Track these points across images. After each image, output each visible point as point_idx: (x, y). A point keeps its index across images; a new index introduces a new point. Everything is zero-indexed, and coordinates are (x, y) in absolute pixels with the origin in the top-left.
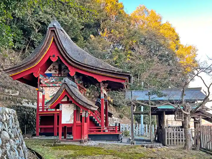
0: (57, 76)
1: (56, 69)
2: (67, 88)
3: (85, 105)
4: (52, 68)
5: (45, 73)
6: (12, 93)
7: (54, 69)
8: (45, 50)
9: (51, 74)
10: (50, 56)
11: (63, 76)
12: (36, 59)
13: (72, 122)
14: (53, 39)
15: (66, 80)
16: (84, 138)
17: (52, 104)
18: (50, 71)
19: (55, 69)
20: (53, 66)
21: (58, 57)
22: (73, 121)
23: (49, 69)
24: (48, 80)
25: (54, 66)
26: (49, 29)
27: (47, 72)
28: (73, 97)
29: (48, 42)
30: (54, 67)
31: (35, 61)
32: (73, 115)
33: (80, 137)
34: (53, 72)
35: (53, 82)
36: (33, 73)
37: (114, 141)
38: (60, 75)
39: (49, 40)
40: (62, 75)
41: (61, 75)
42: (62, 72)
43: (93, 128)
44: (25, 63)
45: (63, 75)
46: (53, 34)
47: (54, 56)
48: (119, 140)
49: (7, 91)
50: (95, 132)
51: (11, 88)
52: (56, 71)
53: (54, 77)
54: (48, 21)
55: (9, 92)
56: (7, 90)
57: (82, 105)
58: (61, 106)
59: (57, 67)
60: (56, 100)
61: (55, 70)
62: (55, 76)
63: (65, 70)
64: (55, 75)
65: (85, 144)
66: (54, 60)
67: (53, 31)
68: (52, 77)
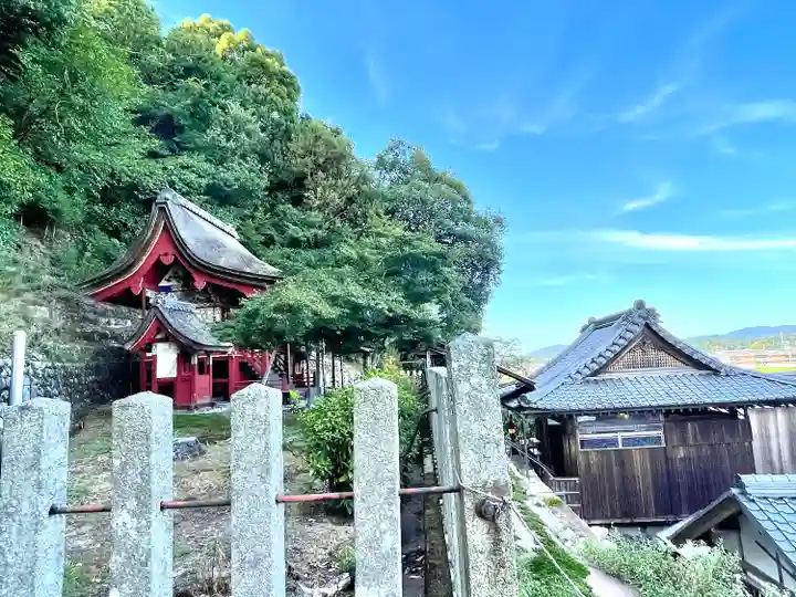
0: (181, 289)
3: (190, 344)
4: (172, 276)
5: (161, 285)
7: (175, 278)
8: (149, 243)
9: (171, 286)
10: (160, 255)
12: (134, 262)
13: (174, 374)
14: (163, 222)
17: (134, 344)
18: (169, 281)
19: (178, 277)
20: (173, 272)
21: (174, 255)
22: (176, 373)
23: (167, 278)
26: (156, 206)
27: (163, 283)
28: (169, 330)
29: (153, 230)
30: (176, 273)
31: (131, 266)
32: (176, 361)
34: (173, 283)
36: (130, 288)
44: (113, 271)
46: (163, 215)
47: (166, 254)
52: (178, 282)
53: (176, 292)
56: (103, 319)
57: (185, 343)
58: (153, 347)
59: (181, 273)
60: (140, 338)
62: (177, 290)
64: (177, 288)
65: (196, 412)
66: (167, 261)
67: (162, 210)
68: (173, 292)
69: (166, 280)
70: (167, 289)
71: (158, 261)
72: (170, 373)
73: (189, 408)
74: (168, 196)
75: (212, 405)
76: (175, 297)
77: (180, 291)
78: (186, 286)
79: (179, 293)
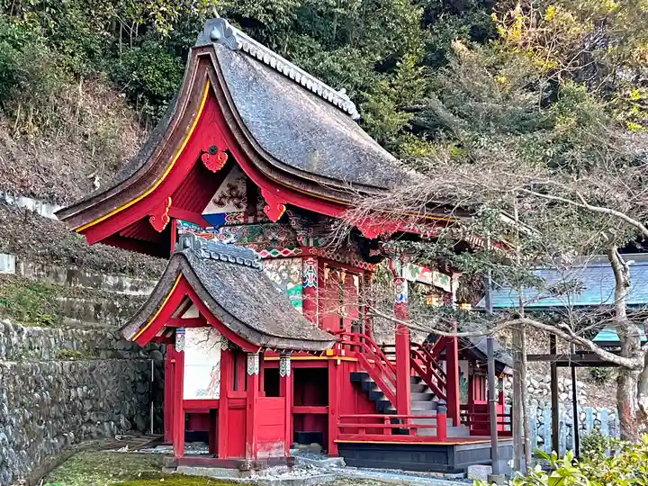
0: (242, 220)
1: (240, 198)
3: (244, 332)
4: (227, 194)
5: (205, 212)
6: (132, 288)
7: (232, 197)
8: (180, 131)
9: (223, 215)
10: (202, 153)
11: (262, 222)
12: (155, 168)
13: (214, 394)
14: (208, 87)
15: (188, 243)
17: (141, 328)
18: (220, 204)
19: (237, 197)
20: (229, 185)
21: (228, 152)
22: (218, 390)
23: (218, 199)
25: (234, 184)
26: (194, 54)
27: (211, 209)
28: (206, 303)
29: (190, 102)
30: (232, 188)
31: (151, 174)
33: (241, 451)
34: (229, 208)
36: (148, 217)
37: (433, 474)
38: (251, 220)
39: (195, 92)
40: (259, 219)
41: (255, 219)
42: (259, 207)
43: (358, 420)
44: (119, 184)
45: (261, 216)
46: (207, 72)
47: (213, 151)
48: (451, 470)
49: (111, 280)
50: (363, 433)
51: (132, 271)
52: (238, 206)
53: (234, 225)
54: (268, 11)
55: (120, 286)
56: (110, 278)
57: (236, 331)
58: (179, 336)
59: (242, 189)
60: (153, 315)
61: (236, 201)
62: (235, 222)
64: (235, 219)
65: (254, 476)
66: (216, 164)
67: (206, 60)
68: (227, 225)
69: (215, 202)
70: (218, 221)
71: (199, 165)
72: (208, 390)
73: (241, 468)
74: (217, 34)
75: (290, 462)
76: (233, 236)
77: (240, 224)
78: (251, 215)
79: (239, 227)
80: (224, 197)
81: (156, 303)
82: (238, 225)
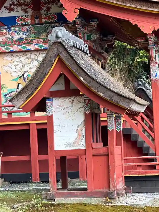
0: (30, 22)
1: (27, 5)
2: (63, 55)
3: (116, 99)
4: (15, 3)
7: (20, 5)
9: (14, 18)
11: (46, 23)
13: (82, 145)
15: (60, 34)
16: (115, 187)
18: (10, 9)
19: (24, 4)
23: (8, 6)
24: (8, 36)
27: (3, 13)
28: (82, 79)
32: (83, 125)
33: (107, 185)
34: (18, 12)
35: (21, 39)
38: (37, 21)
40: (44, 21)
41: (40, 20)
42: (43, 12)
45: (45, 18)
50: (140, 170)
52: (26, 11)
53: (23, 25)
58: (49, 104)
60: (37, 88)
61: (23, 7)
62: (24, 23)
63: (49, 5)
64: (24, 20)
68: (18, 26)
69: (6, 8)
72: (75, 143)
76: (22, 33)
77: (28, 25)
78: (37, 18)
79: (27, 27)
80: (13, 4)
81: (39, 80)
82: (26, 25)
